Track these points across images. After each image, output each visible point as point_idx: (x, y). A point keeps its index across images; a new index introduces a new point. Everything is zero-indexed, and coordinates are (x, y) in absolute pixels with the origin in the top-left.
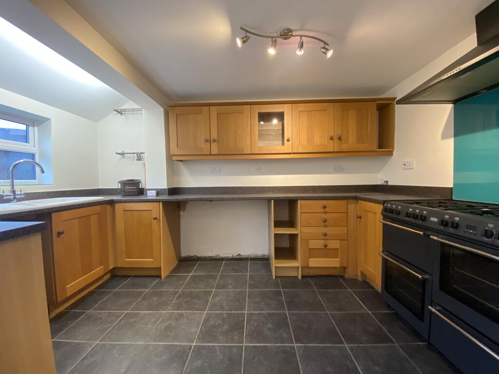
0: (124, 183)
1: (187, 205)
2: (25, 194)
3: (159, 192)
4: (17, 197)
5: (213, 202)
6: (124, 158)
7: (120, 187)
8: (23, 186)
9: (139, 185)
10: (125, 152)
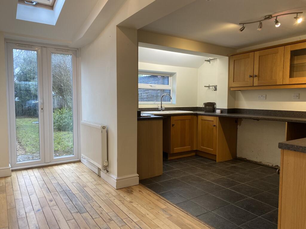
0: (207, 104)
1: (242, 121)
2: (165, 108)
3: (222, 111)
4: (163, 109)
5: (260, 120)
6: (209, 89)
7: (204, 107)
8: (166, 104)
9: (214, 106)
10: (210, 85)
